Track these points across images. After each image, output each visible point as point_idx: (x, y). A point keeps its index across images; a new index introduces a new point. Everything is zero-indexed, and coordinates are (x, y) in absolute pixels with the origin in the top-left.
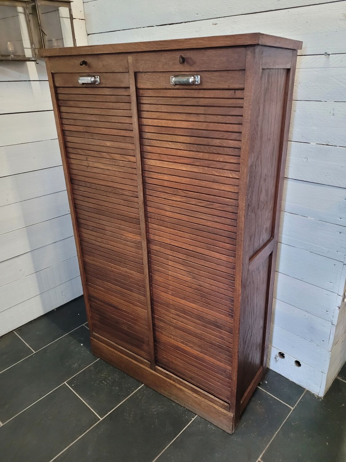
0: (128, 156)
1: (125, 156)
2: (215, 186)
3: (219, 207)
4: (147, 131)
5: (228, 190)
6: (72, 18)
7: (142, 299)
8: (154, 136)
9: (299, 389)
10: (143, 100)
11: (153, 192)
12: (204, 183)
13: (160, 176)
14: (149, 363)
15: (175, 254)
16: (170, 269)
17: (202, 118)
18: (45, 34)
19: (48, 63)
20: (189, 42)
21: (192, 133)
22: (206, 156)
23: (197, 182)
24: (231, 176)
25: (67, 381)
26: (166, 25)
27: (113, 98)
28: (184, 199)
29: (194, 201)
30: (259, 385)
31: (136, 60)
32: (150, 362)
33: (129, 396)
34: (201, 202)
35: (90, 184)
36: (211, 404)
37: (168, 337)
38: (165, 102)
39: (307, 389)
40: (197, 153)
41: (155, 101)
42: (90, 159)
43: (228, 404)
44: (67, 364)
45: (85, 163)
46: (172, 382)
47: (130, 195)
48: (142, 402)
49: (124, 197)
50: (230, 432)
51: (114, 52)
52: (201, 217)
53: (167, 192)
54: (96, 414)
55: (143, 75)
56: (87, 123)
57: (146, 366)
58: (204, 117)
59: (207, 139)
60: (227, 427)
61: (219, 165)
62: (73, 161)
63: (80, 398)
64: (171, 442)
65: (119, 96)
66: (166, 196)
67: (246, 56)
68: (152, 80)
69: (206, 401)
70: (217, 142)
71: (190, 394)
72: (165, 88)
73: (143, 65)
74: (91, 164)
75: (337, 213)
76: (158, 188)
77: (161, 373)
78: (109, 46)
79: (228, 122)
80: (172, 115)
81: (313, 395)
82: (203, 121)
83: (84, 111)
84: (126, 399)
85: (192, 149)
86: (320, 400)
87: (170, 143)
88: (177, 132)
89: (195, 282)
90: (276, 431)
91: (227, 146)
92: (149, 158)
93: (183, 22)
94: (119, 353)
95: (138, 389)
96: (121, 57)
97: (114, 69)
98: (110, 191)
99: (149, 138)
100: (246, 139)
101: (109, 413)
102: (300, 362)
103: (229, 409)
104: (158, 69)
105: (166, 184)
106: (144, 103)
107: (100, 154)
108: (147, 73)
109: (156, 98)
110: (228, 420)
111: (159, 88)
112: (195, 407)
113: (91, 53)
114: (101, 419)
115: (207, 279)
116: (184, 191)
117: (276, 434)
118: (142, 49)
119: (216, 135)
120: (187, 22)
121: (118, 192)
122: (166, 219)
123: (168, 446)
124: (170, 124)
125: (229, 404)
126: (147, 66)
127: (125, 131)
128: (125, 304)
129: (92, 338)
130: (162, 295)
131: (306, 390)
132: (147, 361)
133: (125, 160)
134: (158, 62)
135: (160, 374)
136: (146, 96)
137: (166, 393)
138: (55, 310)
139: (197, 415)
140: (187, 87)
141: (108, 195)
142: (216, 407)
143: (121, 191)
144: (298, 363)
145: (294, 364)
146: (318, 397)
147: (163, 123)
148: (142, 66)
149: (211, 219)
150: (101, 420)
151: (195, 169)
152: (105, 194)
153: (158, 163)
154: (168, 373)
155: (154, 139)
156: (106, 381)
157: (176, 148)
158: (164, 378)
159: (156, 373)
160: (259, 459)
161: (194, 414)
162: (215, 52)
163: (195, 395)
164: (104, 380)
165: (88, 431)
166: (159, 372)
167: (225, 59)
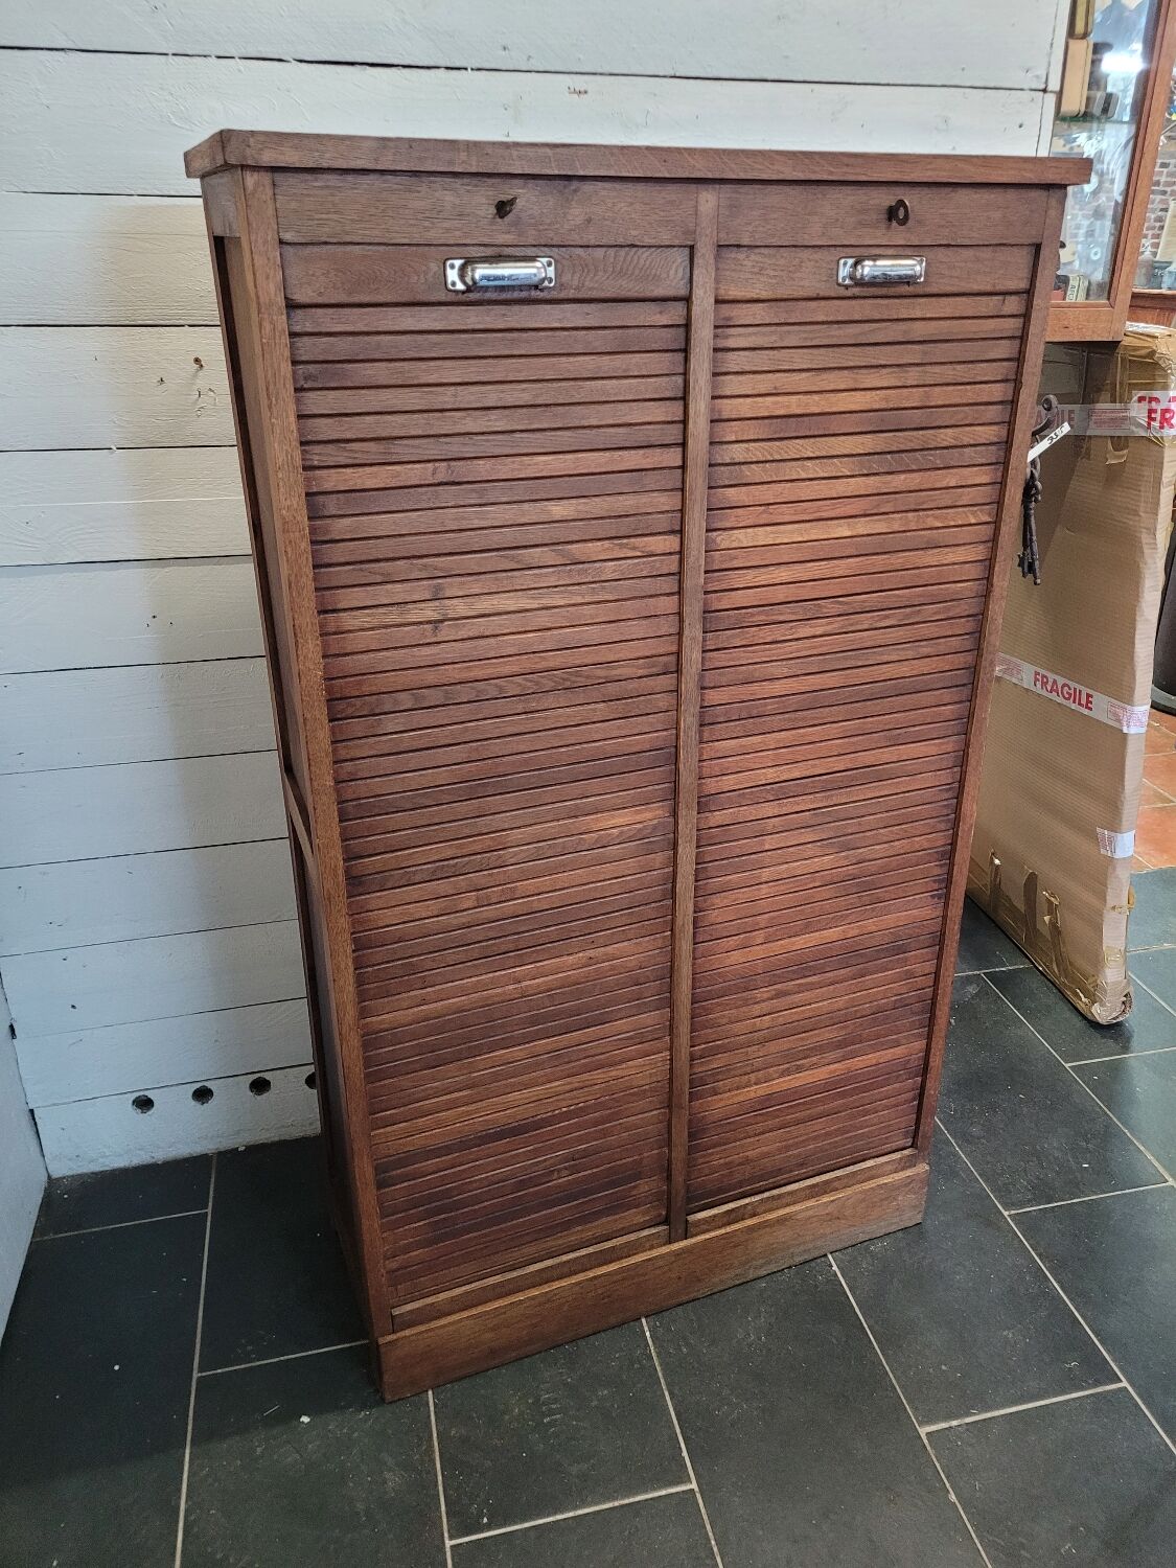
0: (646, 539)
1: (632, 540)
2: (931, 557)
3: (935, 613)
4: (733, 438)
5: (962, 559)
7: (650, 1022)
8: (758, 451)
10: (727, 337)
11: (732, 636)
12: (897, 560)
13: (763, 576)
14: (662, 1228)
15: (789, 805)
16: (767, 862)
17: (913, 375)
20: (930, 163)
21: (881, 422)
22: (915, 479)
23: (879, 562)
24: (973, 521)
25: (446, 1535)
26: (352, 64)
27: (598, 340)
28: (837, 624)
29: (866, 621)
31: (731, 206)
32: (664, 1222)
34: (887, 617)
35: (447, 692)
36: (872, 1184)
37: (738, 1088)
38: (806, 338)
40: (889, 477)
41: (774, 338)
42: (452, 587)
43: (910, 1150)
44: (360, 1507)
45: (429, 612)
46: (749, 1222)
47: (641, 672)
48: (704, 1350)
49: (612, 689)
50: (920, 1218)
51: (668, 176)
52: (886, 658)
53: (781, 618)
54: (662, 1493)
55: (741, 255)
56: (455, 447)
57: (651, 1248)
58: (919, 372)
59: (921, 432)
60: (916, 1209)
61: (945, 498)
62: (349, 620)
63: (560, 1517)
65: (631, 331)
66: (778, 632)
67: (1046, 211)
68: (772, 273)
70: (947, 437)
71: (812, 1207)
72: (815, 295)
73: (757, 223)
74: (460, 608)
76: (753, 615)
77: (712, 1223)
78: (646, 152)
79: (979, 379)
80: (825, 375)
82: (915, 383)
83: (446, 397)
84: (664, 1388)
85: (876, 468)
87: (809, 464)
88: (835, 425)
89: (846, 857)
91: (972, 442)
92: (728, 525)
94: (535, 1292)
96: (671, 193)
97: (634, 233)
98: (549, 685)
99: (737, 460)
101: (685, 1454)
103: (916, 1158)
104: (806, 236)
105: (781, 594)
106: (731, 347)
107: (513, 558)
108: (757, 251)
109: (779, 328)
111: (796, 294)
112: (824, 1236)
114: (694, 1486)
115: (882, 831)
116: (841, 599)
117: (960, 1152)
118: (779, 172)
119: (945, 416)
121: (588, 677)
122: (769, 707)
124: (815, 404)
125: (912, 1146)
126: (769, 227)
127: (641, 452)
128: (568, 1087)
130: (728, 962)
132: (653, 1230)
133: (628, 555)
134: (809, 214)
135: (707, 1231)
136: (737, 323)
137: (728, 1277)
139: (825, 1255)
140: (884, 291)
141: (534, 705)
142: (885, 1180)
143: (601, 672)
147: (794, 405)
148: (750, 228)
149: (910, 654)
150: (697, 1489)
151: (880, 525)
152: (520, 708)
153: (763, 536)
154: (733, 1205)
155: (755, 460)
156: (551, 1413)
157: (826, 475)
158: (723, 1231)
160: (1006, 1213)
161: (823, 1259)
162: (975, 196)
163: (826, 1199)
164: (544, 1415)
165: (713, 1542)
166: (705, 1227)
167: (997, 215)
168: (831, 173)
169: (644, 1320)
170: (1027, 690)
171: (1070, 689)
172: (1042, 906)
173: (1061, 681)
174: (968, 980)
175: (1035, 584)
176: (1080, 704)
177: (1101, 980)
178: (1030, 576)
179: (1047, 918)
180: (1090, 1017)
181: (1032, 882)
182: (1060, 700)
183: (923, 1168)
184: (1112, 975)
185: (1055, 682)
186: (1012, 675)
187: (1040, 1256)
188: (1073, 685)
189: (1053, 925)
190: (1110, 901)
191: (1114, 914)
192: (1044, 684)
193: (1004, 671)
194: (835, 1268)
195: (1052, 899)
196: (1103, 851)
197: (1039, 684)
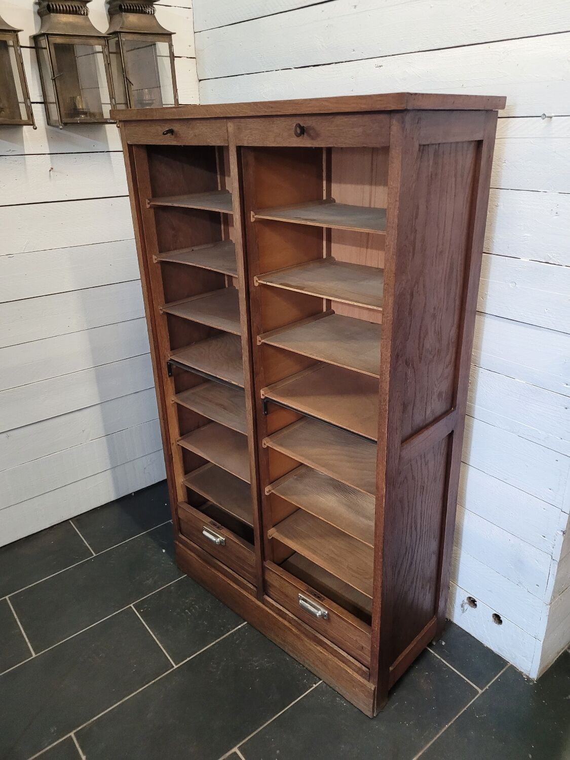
6: (172, 57)
9: (497, 661)
14: (255, 589)
18: (130, 82)
19: (123, 130)
25: (134, 603)
30: (430, 645)
31: (239, 128)
32: (257, 588)
33: (222, 638)
36: (342, 665)
39: (512, 662)
43: (367, 670)
44: (138, 578)
46: (286, 623)
48: (241, 648)
50: (369, 714)
51: (209, 117)
54: (169, 658)
57: (251, 594)
60: (365, 704)
63: (149, 630)
64: (274, 716)
67: (390, 127)
69: (336, 659)
73: (249, 136)
75: (560, 375)
77: (271, 606)
81: (521, 674)
84: (217, 641)
86: (531, 684)
90: (447, 723)
93: (333, 63)
94: (213, 570)
95: (238, 628)
96: (218, 123)
100: (391, 253)
101: (188, 659)
102: (501, 616)
103: (369, 677)
104: (268, 142)
110: (367, 694)
112: (319, 668)
113: (177, 118)
114: (176, 667)
117: (445, 729)
120: (339, 63)
123: (269, 722)
125: (369, 669)
126: (254, 137)
129: (177, 543)
131: (509, 665)
132: (252, 587)
134: (268, 132)
135: (270, 609)
137: (278, 641)
138: (133, 494)
139: (321, 680)
142: (349, 671)
144: (498, 619)
145: (491, 619)
146: (528, 678)
148: (246, 138)
150: (174, 668)
154: (281, 608)
156: (190, 611)
158: (275, 615)
159: (264, 607)
161: (317, 679)
162: (346, 119)
163: (319, 648)
164: (189, 609)
165: (153, 682)
166: (269, 606)
167: (360, 130)
168: (266, 112)
169: (246, 623)
183: (370, 686)
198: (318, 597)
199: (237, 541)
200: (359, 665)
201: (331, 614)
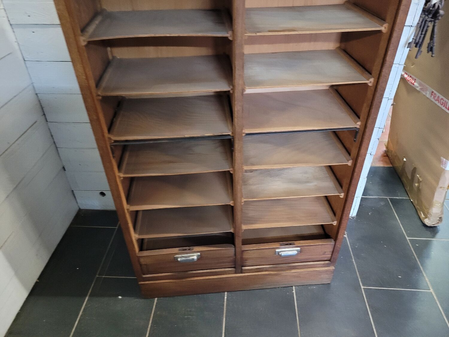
14: (233, 269)
32: (235, 267)
36: (311, 269)
43: (328, 261)
50: (329, 282)
57: (230, 274)
71: (287, 273)
90: (353, 259)
95: (226, 299)
110: (329, 273)
112: (292, 281)
117: (354, 262)
142: (317, 269)
154: (258, 267)
160: (362, 287)
161: (291, 287)
163: (293, 271)
166: (248, 271)
169: (226, 293)
170: (428, 98)
171: (443, 100)
172: (416, 180)
173: (441, 97)
174: (382, 200)
175: (432, 56)
176: (446, 108)
177: (430, 211)
178: (430, 53)
179: (416, 184)
180: (423, 222)
181: (414, 170)
182: (439, 105)
183: (332, 268)
184: (435, 210)
185: (439, 97)
186: (423, 91)
187: (369, 305)
188: (445, 99)
189: (418, 187)
190: (440, 184)
191: (440, 190)
192: (434, 97)
193: (421, 89)
194: (294, 291)
195: (420, 178)
196: (441, 166)
197: (432, 96)
198: (290, 244)
199: (212, 249)
200: (323, 262)
201: (302, 248)
